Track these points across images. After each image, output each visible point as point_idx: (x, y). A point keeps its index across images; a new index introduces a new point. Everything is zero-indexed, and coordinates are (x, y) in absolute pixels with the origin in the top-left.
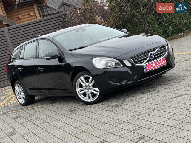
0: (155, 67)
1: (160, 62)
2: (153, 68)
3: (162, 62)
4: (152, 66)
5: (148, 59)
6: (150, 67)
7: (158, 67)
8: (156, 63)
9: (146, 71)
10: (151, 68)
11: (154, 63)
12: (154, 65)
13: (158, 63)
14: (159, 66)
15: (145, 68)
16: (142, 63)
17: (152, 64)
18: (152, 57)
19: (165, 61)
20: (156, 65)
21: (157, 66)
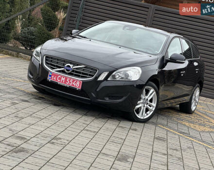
0: (62, 82)
1: (73, 81)
2: (60, 81)
3: (76, 83)
4: (60, 79)
5: (63, 69)
6: (56, 78)
7: (67, 85)
8: (66, 79)
9: (49, 79)
10: (56, 80)
11: (63, 77)
12: (63, 79)
13: (70, 80)
14: (69, 84)
15: (50, 76)
16: (54, 69)
17: (61, 77)
18: (68, 70)
19: (80, 84)
20: (66, 81)
21: (65, 83)
